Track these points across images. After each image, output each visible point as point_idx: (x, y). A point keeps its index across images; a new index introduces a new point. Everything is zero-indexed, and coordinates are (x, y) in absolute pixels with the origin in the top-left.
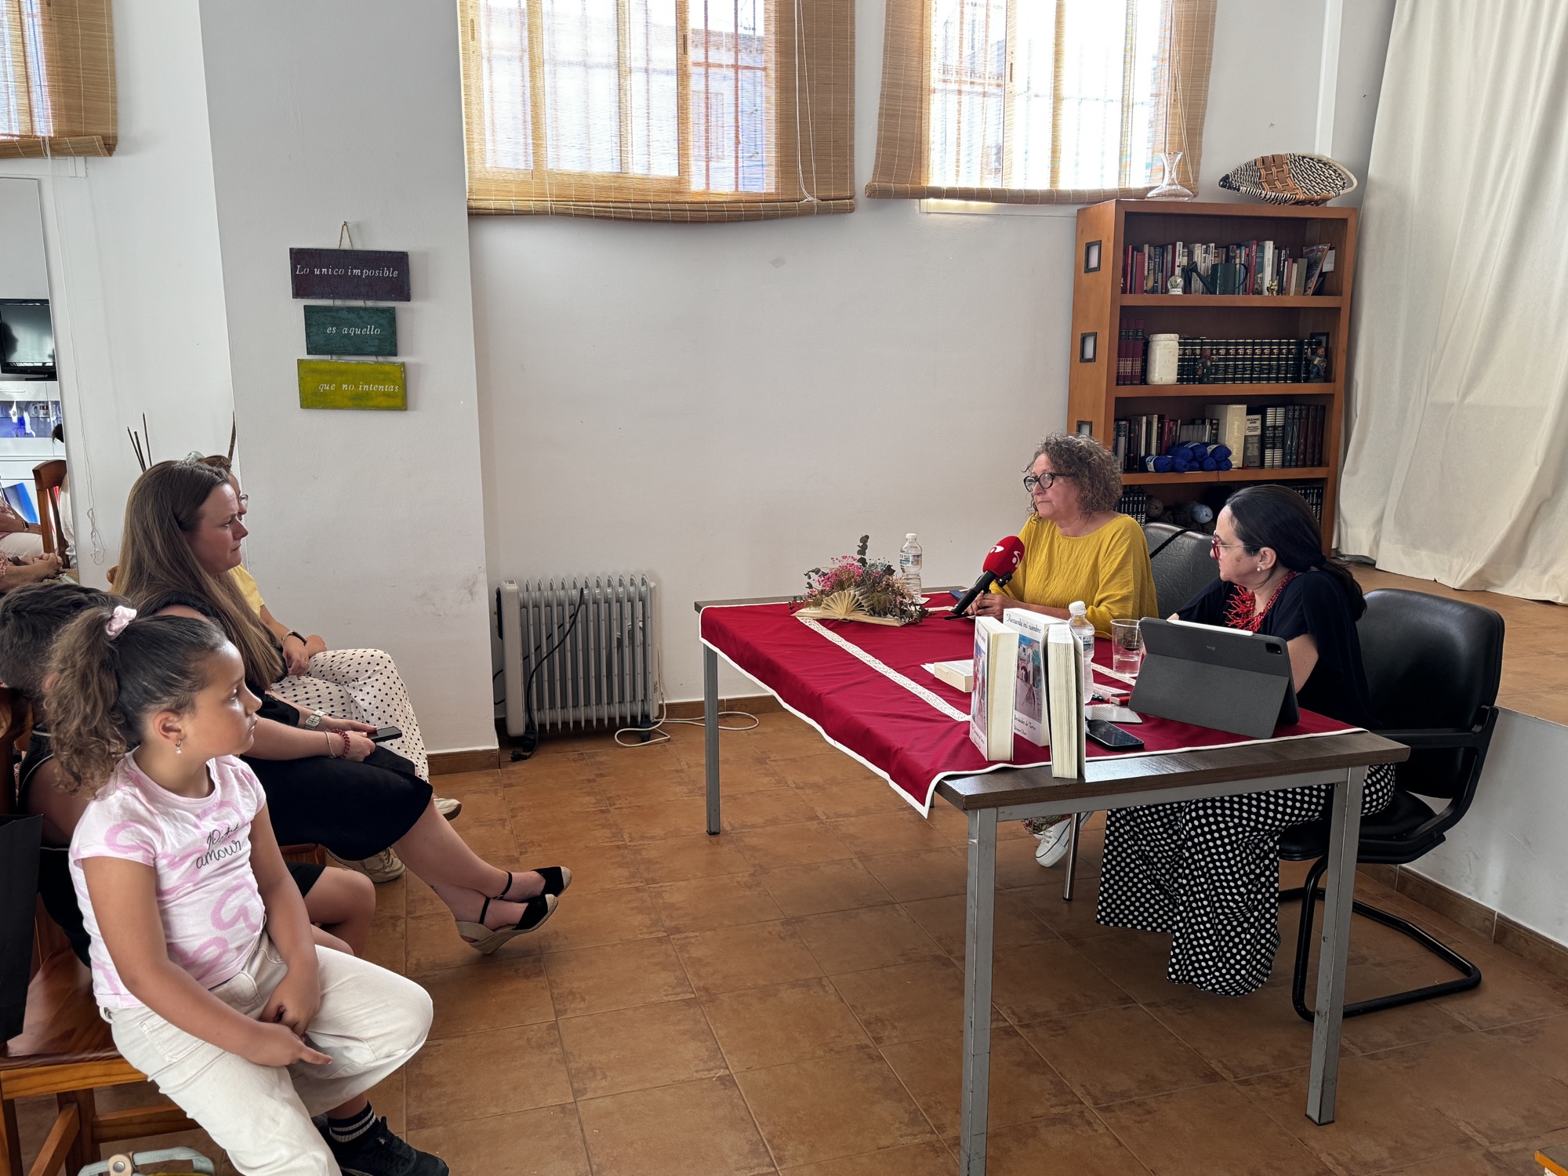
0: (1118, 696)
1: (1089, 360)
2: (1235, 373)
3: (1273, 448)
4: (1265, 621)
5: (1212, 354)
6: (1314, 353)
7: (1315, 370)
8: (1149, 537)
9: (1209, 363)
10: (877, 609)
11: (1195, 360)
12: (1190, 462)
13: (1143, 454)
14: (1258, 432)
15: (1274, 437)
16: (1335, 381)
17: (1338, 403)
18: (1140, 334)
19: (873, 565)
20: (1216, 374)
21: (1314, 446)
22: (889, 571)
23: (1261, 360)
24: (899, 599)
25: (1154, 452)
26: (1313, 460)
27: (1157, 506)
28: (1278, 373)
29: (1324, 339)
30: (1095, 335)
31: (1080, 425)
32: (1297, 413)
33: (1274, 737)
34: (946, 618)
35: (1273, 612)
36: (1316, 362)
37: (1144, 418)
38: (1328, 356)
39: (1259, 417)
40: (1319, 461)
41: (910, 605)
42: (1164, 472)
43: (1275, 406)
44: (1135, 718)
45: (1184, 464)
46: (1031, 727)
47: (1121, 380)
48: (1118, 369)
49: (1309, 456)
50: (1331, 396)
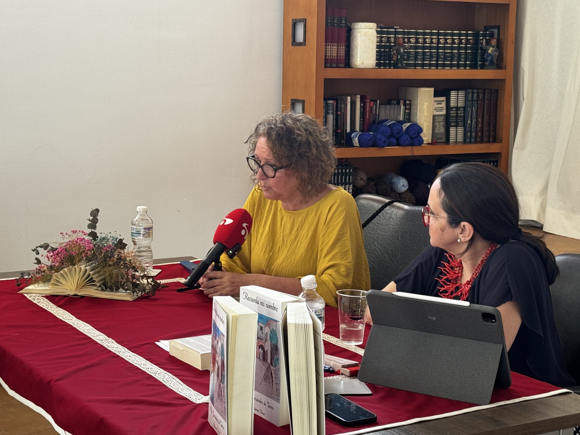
0: (348, 367)
1: (300, 44)
2: (424, 60)
3: (457, 126)
4: (472, 289)
5: (404, 42)
6: (488, 43)
7: (489, 58)
8: (360, 207)
9: (402, 50)
10: (109, 284)
11: (390, 47)
12: (388, 138)
13: (348, 130)
14: (444, 112)
15: (457, 116)
16: (505, 68)
17: (509, 87)
18: (343, 22)
19: (104, 238)
20: (408, 60)
21: (489, 124)
22: (121, 245)
23: (444, 48)
24: (131, 272)
25: (358, 128)
26: (489, 137)
27: (362, 179)
28: (459, 60)
29: (496, 31)
30: (305, 21)
31: (294, 103)
32: (475, 95)
33: (492, 402)
34: (179, 291)
35: (480, 280)
36: (490, 52)
37: (349, 98)
38: (499, 46)
39: (444, 98)
40: (494, 138)
41: (143, 277)
42: (368, 146)
43: (457, 89)
44: (364, 390)
45: (384, 140)
46: (270, 407)
47: (329, 63)
48: (326, 53)
49: (486, 134)
50: (503, 81)
